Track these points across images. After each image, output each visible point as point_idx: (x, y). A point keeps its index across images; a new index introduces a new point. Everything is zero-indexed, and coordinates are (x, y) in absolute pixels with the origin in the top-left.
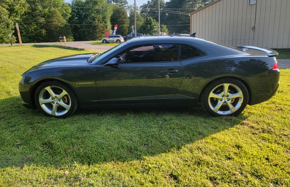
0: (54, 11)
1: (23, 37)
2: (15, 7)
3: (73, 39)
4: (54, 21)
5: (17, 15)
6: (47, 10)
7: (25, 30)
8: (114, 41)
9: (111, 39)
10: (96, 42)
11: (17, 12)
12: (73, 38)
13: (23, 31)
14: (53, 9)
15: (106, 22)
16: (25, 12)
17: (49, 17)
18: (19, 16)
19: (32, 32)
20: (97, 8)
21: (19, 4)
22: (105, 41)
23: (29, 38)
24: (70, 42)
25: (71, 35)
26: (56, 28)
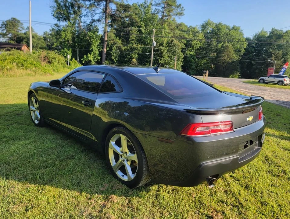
0: (228, 46)
1: (192, 69)
2: (192, 42)
3: (240, 76)
4: (224, 56)
5: (192, 49)
6: (220, 45)
7: (196, 63)
8: (274, 81)
9: (271, 79)
10: (252, 81)
11: (193, 47)
12: (240, 74)
13: (193, 64)
14: (226, 44)
15: (287, 59)
16: (200, 47)
17: (220, 52)
18: (194, 51)
19: (201, 65)
20: (280, 42)
21: (196, 40)
22: (262, 81)
23: (197, 71)
24: (236, 79)
25: (239, 72)
26: (224, 63)
